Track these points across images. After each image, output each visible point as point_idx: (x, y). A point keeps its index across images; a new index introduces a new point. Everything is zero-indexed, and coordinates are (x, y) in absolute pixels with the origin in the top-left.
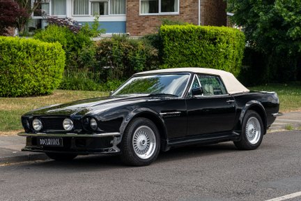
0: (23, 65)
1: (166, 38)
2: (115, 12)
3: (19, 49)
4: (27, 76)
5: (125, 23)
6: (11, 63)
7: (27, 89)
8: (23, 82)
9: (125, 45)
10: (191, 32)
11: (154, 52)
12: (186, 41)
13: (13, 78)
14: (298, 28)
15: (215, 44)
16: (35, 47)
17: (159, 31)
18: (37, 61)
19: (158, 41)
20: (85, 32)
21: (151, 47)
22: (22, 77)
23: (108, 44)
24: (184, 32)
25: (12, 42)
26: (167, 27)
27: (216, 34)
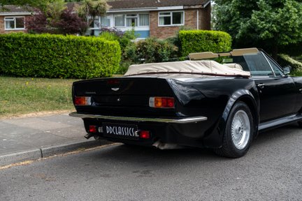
0: (94, 56)
1: (184, 39)
2: (142, 24)
3: (92, 45)
4: (97, 64)
5: (149, 31)
6: (87, 55)
7: (97, 73)
8: (94, 69)
9: (156, 44)
10: (201, 35)
11: (175, 48)
12: (198, 41)
13: (87, 65)
14: (267, 31)
15: (217, 43)
16: (103, 43)
17: (178, 35)
18: (104, 53)
19: (178, 42)
20: (127, 37)
21: (172, 45)
22: (94, 65)
23: (144, 44)
24: (196, 35)
25: (87, 39)
26: (184, 32)
27: (218, 36)
